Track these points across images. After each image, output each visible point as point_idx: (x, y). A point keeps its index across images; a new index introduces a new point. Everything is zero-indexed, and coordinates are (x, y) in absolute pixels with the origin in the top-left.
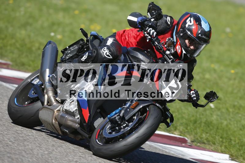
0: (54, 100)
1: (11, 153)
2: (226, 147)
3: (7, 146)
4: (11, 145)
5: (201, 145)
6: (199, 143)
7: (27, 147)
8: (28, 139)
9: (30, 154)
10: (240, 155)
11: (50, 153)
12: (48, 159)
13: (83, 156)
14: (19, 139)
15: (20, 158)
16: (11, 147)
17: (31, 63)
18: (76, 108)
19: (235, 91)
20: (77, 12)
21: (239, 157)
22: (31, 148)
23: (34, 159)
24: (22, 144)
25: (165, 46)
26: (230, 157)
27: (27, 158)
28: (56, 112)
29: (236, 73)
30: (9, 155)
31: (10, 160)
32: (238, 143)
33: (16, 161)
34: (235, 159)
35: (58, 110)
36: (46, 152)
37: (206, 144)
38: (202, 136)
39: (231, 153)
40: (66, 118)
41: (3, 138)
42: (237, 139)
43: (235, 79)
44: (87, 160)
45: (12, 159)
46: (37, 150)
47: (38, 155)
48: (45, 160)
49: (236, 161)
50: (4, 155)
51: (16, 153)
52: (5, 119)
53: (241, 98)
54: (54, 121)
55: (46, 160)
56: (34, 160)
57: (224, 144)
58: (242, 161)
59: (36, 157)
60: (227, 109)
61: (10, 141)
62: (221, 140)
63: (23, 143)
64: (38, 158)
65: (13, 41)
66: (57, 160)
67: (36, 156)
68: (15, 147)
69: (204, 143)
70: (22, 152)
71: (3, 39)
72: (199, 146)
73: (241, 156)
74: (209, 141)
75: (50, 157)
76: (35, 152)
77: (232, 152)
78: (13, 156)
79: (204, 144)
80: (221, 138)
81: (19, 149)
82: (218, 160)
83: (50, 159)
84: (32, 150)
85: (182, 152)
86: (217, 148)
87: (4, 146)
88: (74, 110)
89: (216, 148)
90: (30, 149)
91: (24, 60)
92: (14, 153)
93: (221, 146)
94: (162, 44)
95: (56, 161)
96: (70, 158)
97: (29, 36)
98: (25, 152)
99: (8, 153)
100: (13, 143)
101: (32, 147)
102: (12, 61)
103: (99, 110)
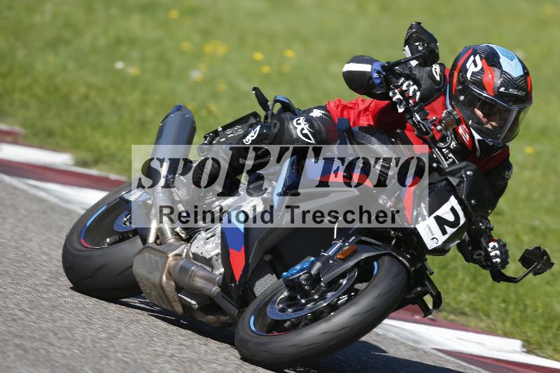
0: (172, 233)
1: (21, 337)
2: (513, 322)
3: (14, 320)
4: (22, 319)
5: (456, 319)
6: (452, 312)
7: (59, 323)
8: (61, 305)
9: (67, 338)
10: (546, 341)
11: (111, 337)
12: (108, 351)
13: (188, 343)
14: (42, 305)
15: (43, 349)
16: (24, 324)
17: (68, 130)
18: (218, 251)
19: (536, 195)
20: (174, 14)
21: (544, 346)
22: (69, 326)
23: (76, 351)
24: (47, 316)
25: (439, 128)
26: (524, 346)
27: (60, 348)
28: (170, 259)
29: (537, 155)
30: (17, 341)
31: (20, 352)
32: (543, 314)
33: (35, 355)
34: (536, 351)
35: (177, 255)
36: (103, 335)
37: (470, 316)
38: (459, 298)
39: (527, 336)
40: (193, 271)
41: (5, 302)
42: (539, 305)
43: (534, 167)
44: (197, 353)
45: (26, 351)
46: (81, 330)
47: (84, 341)
48: (102, 353)
49: (538, 355)
50: (6, 340)
51: (35, 338)
52: (8, 258)
53: (549, 211)
54: (164, 277)
55: (104, 352)
56: (75, 353)
57: (511, 316)
58: (551, 354)
59: (80, 346)
60: (517, 237)
61: (20, 310)
62: (503, 305)
63: (51, 315)
64: (85, 349)
65: (28, 80)
66: (127, 353)
67: (79, 342)
68: (33, 324)
69: (464, 314)
70: (47, 335)
71: (5, 76)
72: (452, 321)
73: (549, 343)
74: (476, 310)
75: (113, 346)
76: (78, 334)
77: (530, 334)
78: (28, 344)
79: (464, 317)
80: (504, 301)
81: (41, 328)
82: (496, 353)
83: (111, 349)
84: (70, 330)
85: (413, 333)
86: (495, 325)
87: (7, 321)
88: (213, 254)
89: (493, 327)
90: (66, 328)
91: (54, 124)
92: (30, 337)
93: (503, 321)
94: (431, 122)
95: (127, 356)
96: (158, 349)
97: (64, 69)
98: (56, 334)
99: (16, 336)
100: (28, 314)
101: (70, 324)
102: (24, 125)
103: (268, 257)
